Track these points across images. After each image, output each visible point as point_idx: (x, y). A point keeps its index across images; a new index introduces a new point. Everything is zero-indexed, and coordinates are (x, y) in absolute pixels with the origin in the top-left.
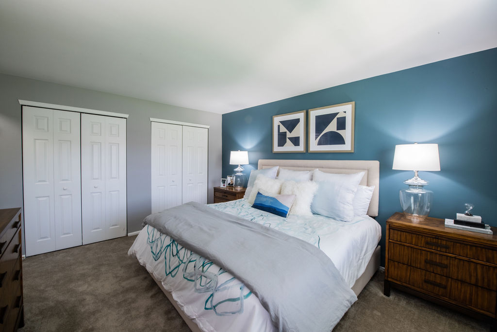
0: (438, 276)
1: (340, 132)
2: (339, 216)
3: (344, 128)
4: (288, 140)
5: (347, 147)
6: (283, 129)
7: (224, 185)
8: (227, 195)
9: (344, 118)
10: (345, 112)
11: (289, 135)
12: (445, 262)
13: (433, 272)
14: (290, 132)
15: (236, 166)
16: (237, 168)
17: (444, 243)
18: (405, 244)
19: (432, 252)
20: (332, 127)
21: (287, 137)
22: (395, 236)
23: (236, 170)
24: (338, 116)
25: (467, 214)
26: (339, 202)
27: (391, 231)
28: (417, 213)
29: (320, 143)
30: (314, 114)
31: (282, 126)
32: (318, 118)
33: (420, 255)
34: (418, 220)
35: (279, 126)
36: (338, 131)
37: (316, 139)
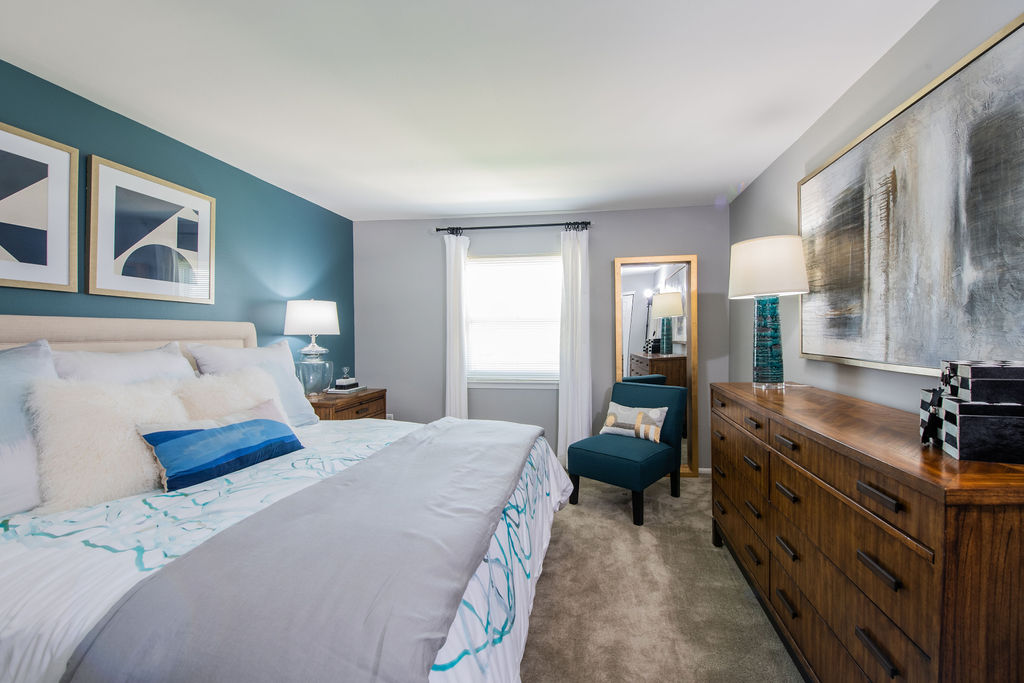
1: (186, 254)
3: (194, 247)
9: (195, 226)
10: (197, 212)
24: (181, 214)
29: (129, 270)
36: (181, 251)
37: (117, 254)
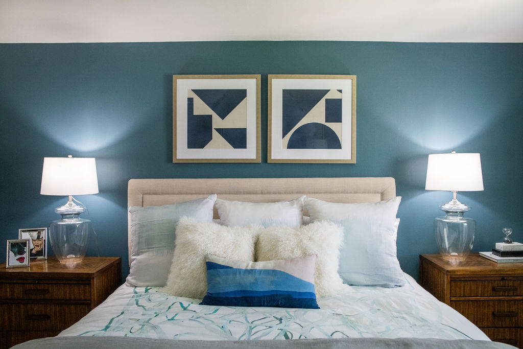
0: (506, 329)
1: (332, 126)
2: (392, 281)
3: (339, 120)
4: (215, 133)
5: (345, 153)
6: (202, 108)
7: (21, 260)
8: (46, 287)
9: (339, 102)
10: (340, 91)
11: (218, 122)
12: (513, 308)
13: (502, 327)
14: (223, 117)
15: (61, 199)
16: (64, 204)
17: (511, 283)
18: (471, 298)
19: (500, 300)
20: (316, 115)
21: (213, 127)
22: (458, 290)
23: (63, 209)
24: (328, 96)
25: (508, 242)
26: (386, 253)
27: (453, 284)
28: (454, 251)
29: (292, 145)
30: (279, 85)
31: (198, 102)
32: (288, 95)
33: (488, 309)
34: (458, 261)
35: (190, 101)
36: (328, 125)
37: (284, 135)
